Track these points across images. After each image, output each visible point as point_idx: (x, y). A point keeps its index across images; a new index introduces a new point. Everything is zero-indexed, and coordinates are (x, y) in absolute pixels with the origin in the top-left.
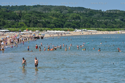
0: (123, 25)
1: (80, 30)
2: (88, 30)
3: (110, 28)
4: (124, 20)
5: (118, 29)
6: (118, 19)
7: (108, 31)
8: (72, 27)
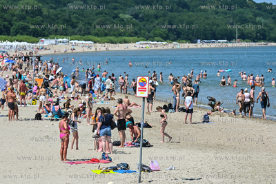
0: (140, 29)
1: (53, 41)
2: (72, 41)
3: (115, 35)
4: (140, 16)
5: (132, 38)
6: (125, 13)
7: (112, 42)
8: (31, 32)
